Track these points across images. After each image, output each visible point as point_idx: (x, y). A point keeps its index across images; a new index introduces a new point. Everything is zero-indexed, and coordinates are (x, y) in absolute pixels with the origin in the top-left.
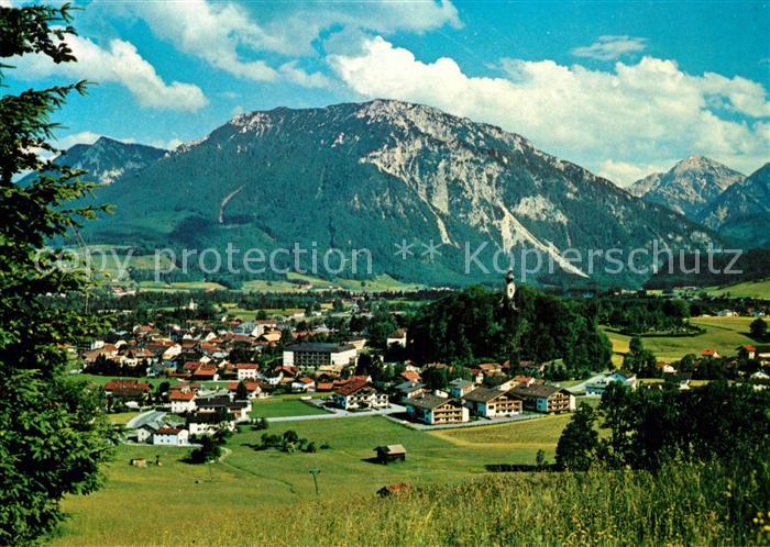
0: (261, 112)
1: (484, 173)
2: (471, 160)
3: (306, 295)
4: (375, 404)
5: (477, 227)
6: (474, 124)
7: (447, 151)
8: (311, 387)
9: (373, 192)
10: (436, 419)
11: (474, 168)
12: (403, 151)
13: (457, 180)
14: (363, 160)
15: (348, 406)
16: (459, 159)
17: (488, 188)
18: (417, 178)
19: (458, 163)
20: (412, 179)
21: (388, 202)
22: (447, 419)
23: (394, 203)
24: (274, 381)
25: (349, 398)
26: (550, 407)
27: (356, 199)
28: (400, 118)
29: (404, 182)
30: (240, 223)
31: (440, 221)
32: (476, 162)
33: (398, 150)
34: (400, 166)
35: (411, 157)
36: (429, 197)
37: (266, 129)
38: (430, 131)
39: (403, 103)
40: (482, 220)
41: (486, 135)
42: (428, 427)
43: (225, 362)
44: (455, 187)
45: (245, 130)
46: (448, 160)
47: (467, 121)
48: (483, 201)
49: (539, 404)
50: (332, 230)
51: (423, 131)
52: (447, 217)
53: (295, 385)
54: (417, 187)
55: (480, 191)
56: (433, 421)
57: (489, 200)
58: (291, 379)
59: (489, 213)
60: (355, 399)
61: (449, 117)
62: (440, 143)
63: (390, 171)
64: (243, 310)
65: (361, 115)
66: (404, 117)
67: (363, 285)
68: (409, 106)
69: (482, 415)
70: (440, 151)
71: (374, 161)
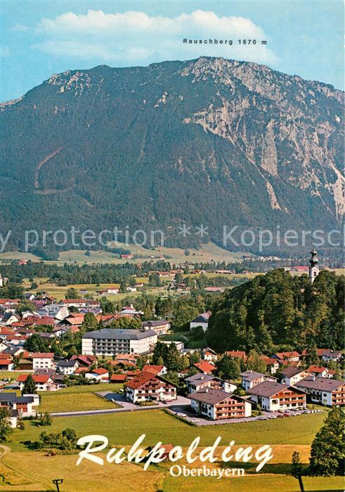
0: (80, 71)
1: (315, 134)
2: (302, 119)
3: (123, 267)
4: (163, 397)
5: (308, 190)
6: (304, 82)
7: (277, 110)
8: (104, 379)
9: (198, 154)
10: (219, 415)
11: (305, 127)
12: (230, 110)
13: (286, 140)
14: (187, 121)
15: (136, 399)
16: (289, 118)
17: (321, 149)
18: (244, 139)
19: (287, 123)
20: (239, 140)
21: (214, 165)
22: (230, 414)
23: (221, 165)
24: (69, 371)
25: (136, 392)
26: (334, 401)
27: (180, 162)
28: (227, 76)
29: (231, 143)
30: (57, 188)
31: (268, 185)
32: (308, 121)
33: (224, 110)
34: (227, 126)
35: (239, 116)
36: (258, 159)
37: (86, 88)
38: (259, 89)
39: (230, 61)
40: (313, 183)
41: (318, 94)
42: (210, 423)
43: (21, 350)
44: (284, 149)
45: (62, 90)
46: (277, 119)
47: (297, 79)
48: (314, 163)
49: (323, 397)
50: (155, 196)
51: (251, 89)
52: (277, 180)
53: (89, 376)
54: (244, 149)
55: (311, 152)
56: (215, 416)
57: (320, 162)
58: (86, 369)
59: (321, 176)
60: (144, 392)
61: (278, 74)
62: (269, 102)
63: (216, 132)
64: (54, 286)
65: (185, 73)
66: (231, 75)
67: (187, 254)
68: (236, 64)
69: (266, 410)
70: (268, 109)
71: (199, 121)
